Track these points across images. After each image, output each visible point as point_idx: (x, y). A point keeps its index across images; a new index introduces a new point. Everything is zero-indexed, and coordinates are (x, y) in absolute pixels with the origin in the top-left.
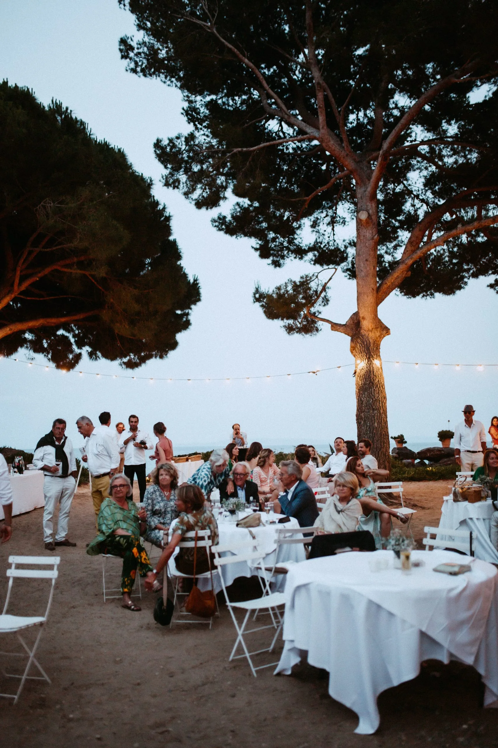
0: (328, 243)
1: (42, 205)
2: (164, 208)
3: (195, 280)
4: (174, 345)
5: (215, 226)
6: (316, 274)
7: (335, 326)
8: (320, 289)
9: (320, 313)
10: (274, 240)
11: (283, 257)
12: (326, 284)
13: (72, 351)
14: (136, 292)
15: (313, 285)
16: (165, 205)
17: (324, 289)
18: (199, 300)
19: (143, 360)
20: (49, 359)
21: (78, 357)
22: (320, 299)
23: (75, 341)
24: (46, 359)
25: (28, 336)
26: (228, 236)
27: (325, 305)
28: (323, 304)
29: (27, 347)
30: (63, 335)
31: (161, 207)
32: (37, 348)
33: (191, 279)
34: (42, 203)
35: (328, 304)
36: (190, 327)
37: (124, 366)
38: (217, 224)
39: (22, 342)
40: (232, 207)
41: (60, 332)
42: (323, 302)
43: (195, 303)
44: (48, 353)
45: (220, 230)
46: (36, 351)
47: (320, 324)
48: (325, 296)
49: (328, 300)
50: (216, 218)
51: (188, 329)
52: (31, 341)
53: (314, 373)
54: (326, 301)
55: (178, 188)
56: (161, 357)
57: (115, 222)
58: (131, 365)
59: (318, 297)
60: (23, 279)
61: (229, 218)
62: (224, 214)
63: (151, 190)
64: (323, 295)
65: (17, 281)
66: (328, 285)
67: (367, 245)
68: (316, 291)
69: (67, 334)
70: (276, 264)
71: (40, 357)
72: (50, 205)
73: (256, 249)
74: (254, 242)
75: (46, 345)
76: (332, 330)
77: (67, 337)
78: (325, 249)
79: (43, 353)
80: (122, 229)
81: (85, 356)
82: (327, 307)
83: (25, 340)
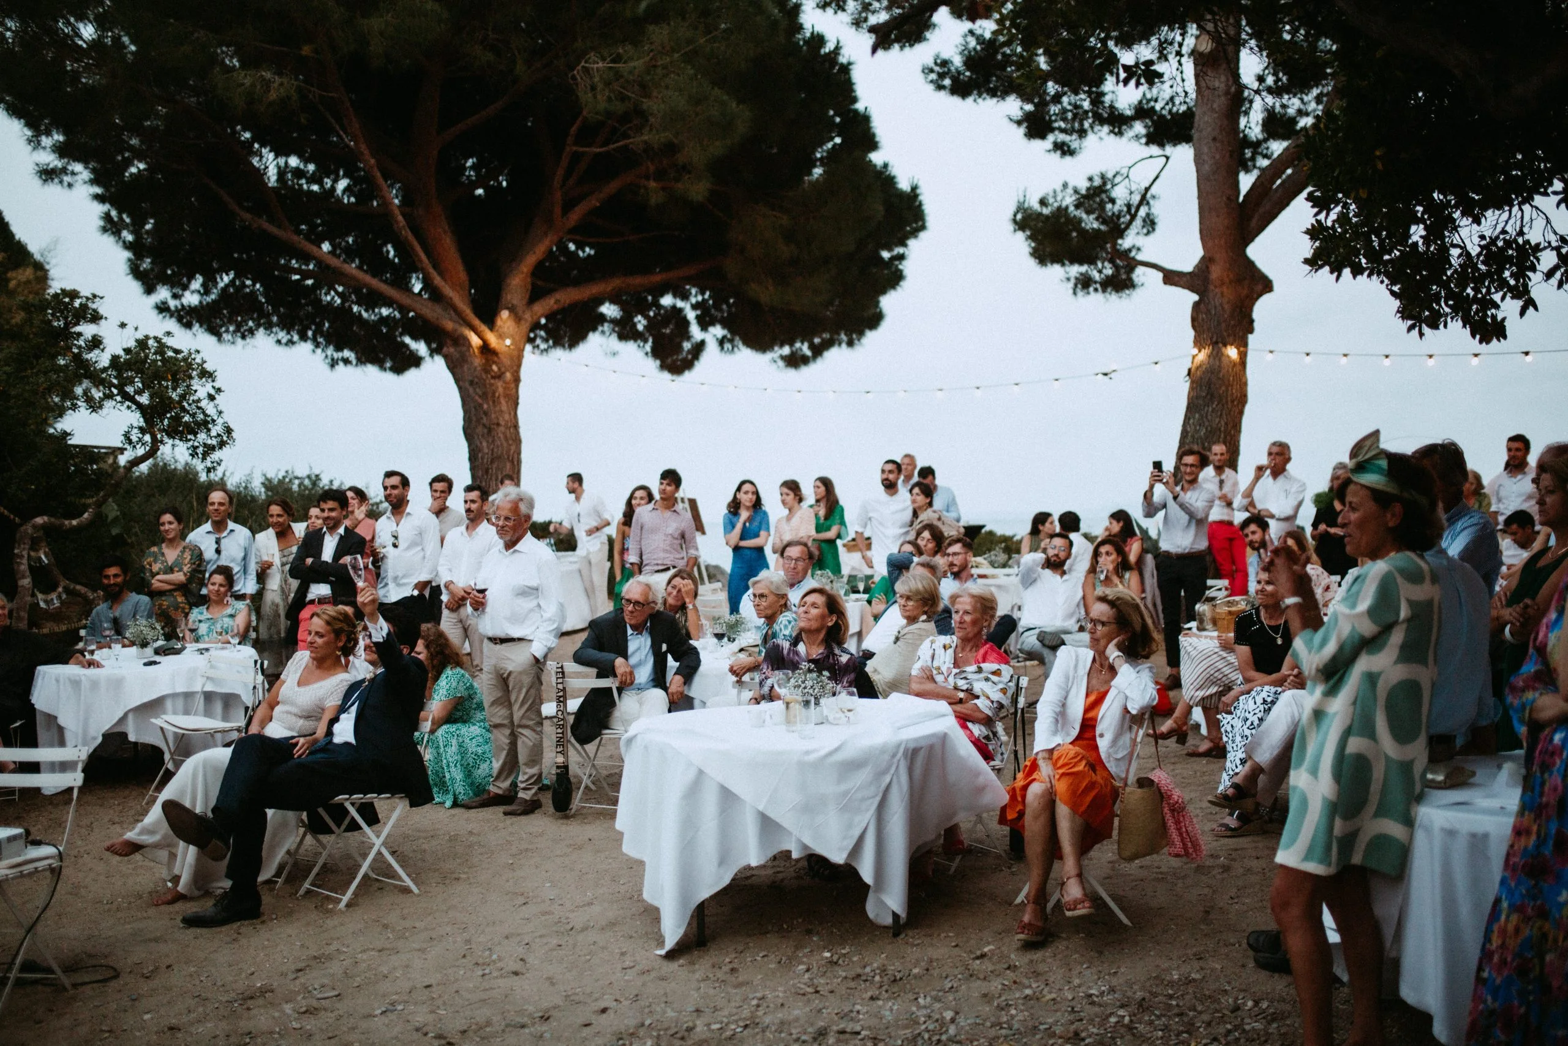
0: (1172, 99)
1: (583, 67)
2: (838, 48)
3: (914, 188)
4: (875, 320)
5: (932, 81)
6: (1124, 171)
7: (1171, 278)
8: (1136, 199)
9: (1139, 249)
10: (1057, 99)
11: (1082, 133)
12: (1147, 189)
13: (688, 337)
14: (785, 220)
15: (1120, 193)
16: (838, 42)
17: (1143, 200)
18: (923, 228)
19: (818, 351)
20: (647, 354)
21: (700, 347)
22: (1138, 222)
23: (697, 317)
24: (640, 354)
25: (609, 310)
26: (956, 100)
27: (1148, 233)
28: (1145, 231)
29: (603, 332)
30: (674, 307)
31: (830, 46)
32: (625, 331)
33: (904, 185)
34: (583, 64)
35: (1154, 230)
36: (902, 283)
37: (781, 363)
38: (933, 76)
39: (595, 321)
40: (961, 40)
41: (667, 301)
42: (1143, 227)
43: (915, 233)
44: (646, 341)
45: (940, 87)
46: (622, 337)
47: (1140, 274)
48: (1148, 215)
49: (1153, 224)
50: (931, 64)
51: (898, 288)
52: (614, 321)
53: (1105, 374)
54: (1150, 224)
55: (844, 10)
56: (850, 344)
57: (717, 91)
58: (795, 361)
59: (1133, 217)
60: (568, 206)
61: (958, 61)
62: (945, 55)
63: (802, 15)
64: (1142, 212)
65: (558, 210)
66: (1153, 191)
67: (1215, 106)
68: (1129, 206)
69: (680, 304)
70: (1063, 149)
71: (630, 349)
72: (597, 64)
73: (1019, 123)
74: (1014, 106)
75: (640, 327)
76: (1165, 283)
77: (681, 310)
78: (1164, 112)
79: (635, 340)
80: (734, 105)
81: (712, 347)
82: (1152, 236)
83: (602, 319)
